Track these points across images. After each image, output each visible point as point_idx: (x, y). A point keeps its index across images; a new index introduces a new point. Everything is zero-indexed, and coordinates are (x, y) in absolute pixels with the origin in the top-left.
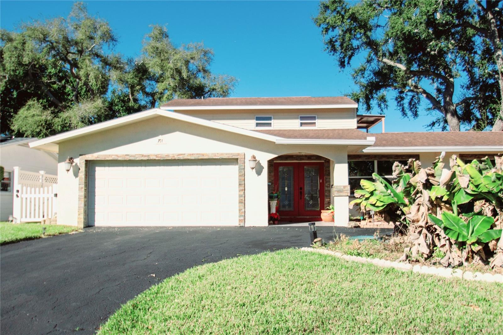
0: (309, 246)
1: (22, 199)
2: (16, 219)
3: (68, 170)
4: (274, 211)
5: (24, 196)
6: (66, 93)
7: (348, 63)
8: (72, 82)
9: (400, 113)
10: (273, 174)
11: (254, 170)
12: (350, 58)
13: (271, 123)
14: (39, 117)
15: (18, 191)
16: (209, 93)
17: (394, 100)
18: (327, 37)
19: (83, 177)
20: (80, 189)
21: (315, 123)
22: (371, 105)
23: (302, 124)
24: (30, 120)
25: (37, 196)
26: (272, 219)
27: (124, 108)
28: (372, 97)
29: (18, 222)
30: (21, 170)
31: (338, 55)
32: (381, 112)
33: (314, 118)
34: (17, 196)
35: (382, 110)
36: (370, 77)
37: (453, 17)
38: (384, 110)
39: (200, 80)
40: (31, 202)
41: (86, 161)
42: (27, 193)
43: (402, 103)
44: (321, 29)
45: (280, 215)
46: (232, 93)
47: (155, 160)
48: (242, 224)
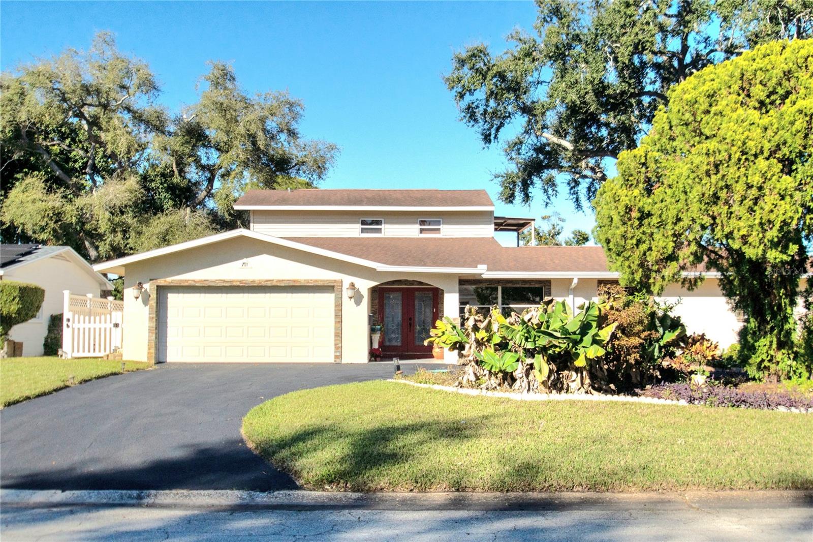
0: (392, 378)
1: (73, 329)
2: (66, 353)
3: (137, 298)
4: (376, 346)
5: (76, 326)
6: (71, 158)
7: (496, 137)
8: (81, 142)
9: (573, 205)
10: (377, 301)
11: (353, 300)
12: (498, 130)
13: (381, 229)
14: (44, 203)
15: (68, 320)
16: (297, 167)
17: (566, 185)
18: (464, 104)
19: (155, 305)
20: (151, 319)
21: (439, 230)
22: (530, 195)
23: (422, 231)
24: (30, 207)
25: (92, 326)
26: (374, 355)
27: (165, 185)
28: (532, 183)
29: (69, 357)
30: (72, 294)
31: (481, 126)
32: (548, 201)
33: (438, 223)
34: (68, 326)
35: (549, 198)
36: (529, 154)
37: (630, 85)
38: (551, 198)
39: (283, 145)
40: (84, 333)
41: (157, 286)
42: (79, 322)
43: (576, 189)
44: (454, 93)
45: (383, 351)
46: (331, 169)
47: (238, 286)
48: (338, 361)
